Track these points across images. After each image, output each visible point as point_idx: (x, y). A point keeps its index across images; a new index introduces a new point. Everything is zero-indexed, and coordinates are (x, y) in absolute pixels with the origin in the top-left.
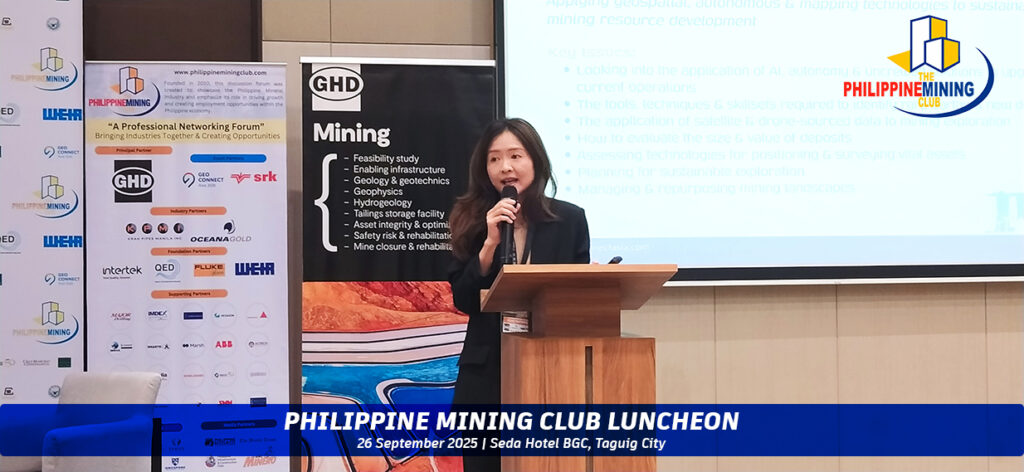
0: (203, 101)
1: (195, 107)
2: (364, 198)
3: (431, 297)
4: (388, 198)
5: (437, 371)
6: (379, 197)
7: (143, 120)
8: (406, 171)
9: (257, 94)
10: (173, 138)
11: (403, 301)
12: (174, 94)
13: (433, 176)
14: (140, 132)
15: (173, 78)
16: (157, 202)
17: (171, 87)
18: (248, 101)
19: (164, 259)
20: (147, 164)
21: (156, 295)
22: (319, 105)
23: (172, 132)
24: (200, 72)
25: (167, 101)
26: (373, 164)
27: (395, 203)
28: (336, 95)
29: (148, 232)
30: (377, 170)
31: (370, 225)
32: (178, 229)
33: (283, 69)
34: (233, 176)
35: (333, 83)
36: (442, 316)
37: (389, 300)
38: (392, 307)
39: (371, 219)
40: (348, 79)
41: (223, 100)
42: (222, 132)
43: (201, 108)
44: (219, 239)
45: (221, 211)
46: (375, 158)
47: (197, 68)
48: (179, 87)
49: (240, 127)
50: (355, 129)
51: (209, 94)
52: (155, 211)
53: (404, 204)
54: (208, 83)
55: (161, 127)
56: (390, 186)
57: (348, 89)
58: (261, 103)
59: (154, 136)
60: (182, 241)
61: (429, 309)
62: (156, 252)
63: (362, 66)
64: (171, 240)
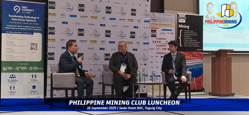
0: (163, 20)
1: (162, 21)
2: (186, 37)
3: (195, 54)
4: (189, 38)
5: (195, 67)
6: (188, 37)
7: (155, 23)
8: (192, 33)
9: (171, 19)
10: (159, 26)
11: (191, 55)
12: (159, 19)
13: (195, 34)
14: (155, 25)
15: (159, 16)
16: (157, 37)
17: (159, 17)
18: (169, 20)
19: (158, 47)
20: (155, 31)
21: (157, 53)
22: (180, 21)
23: (159, 25)
24: (163, 15)
25: (159, 20)
26: (187, 32)
27: (190, 38)
28: (182, 20)
29: (156, 42)
30: (187, 33)
31: (186, 42)
32: (160, 42)
33: (174, 15)
34: (167, 33)
35: (182, 18)
36: (196, 58)
37: (189, 55)
38: (189, 56)
39: (186, 41)
40: (184, 17)
41: (166, 20)
42: (166, 25)
43: (163, 21)
44: (166, 44)
45: (166, 39)
46: (187, 31)
47: (163, 14)
48: (160, 17)
49: (168, 25)
50: (185, 26)
51: (164, 19)
52: (157, 39)
53: (191, 39)
54: (164, 17)
55: (158, 24)
56: (189, 36)
57: (184, 19)
58: (171, 21)
59: (157, 26)
60: (161, 44)
61: (194, 57)
62: (157, 46)
63: (186, 15)
64: (159, 44)
